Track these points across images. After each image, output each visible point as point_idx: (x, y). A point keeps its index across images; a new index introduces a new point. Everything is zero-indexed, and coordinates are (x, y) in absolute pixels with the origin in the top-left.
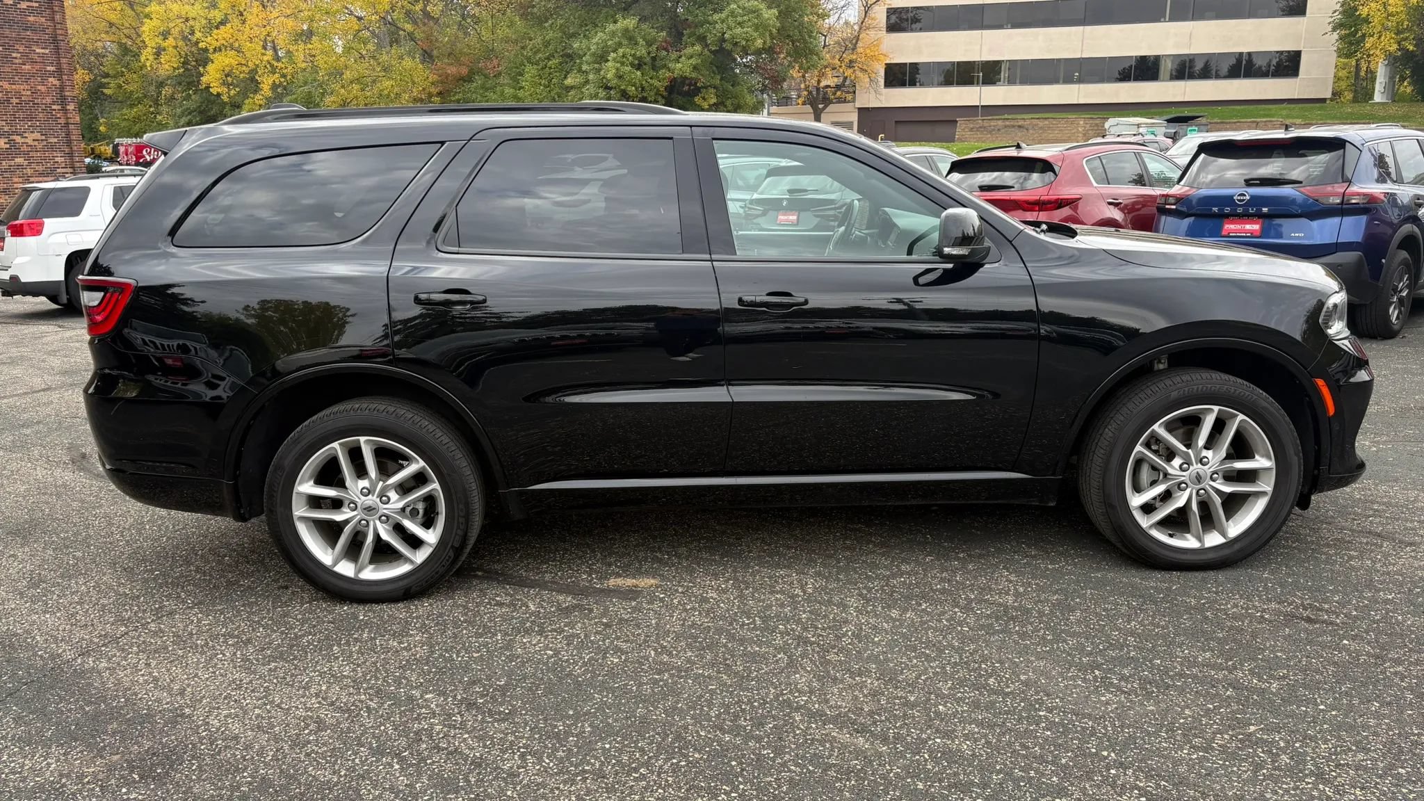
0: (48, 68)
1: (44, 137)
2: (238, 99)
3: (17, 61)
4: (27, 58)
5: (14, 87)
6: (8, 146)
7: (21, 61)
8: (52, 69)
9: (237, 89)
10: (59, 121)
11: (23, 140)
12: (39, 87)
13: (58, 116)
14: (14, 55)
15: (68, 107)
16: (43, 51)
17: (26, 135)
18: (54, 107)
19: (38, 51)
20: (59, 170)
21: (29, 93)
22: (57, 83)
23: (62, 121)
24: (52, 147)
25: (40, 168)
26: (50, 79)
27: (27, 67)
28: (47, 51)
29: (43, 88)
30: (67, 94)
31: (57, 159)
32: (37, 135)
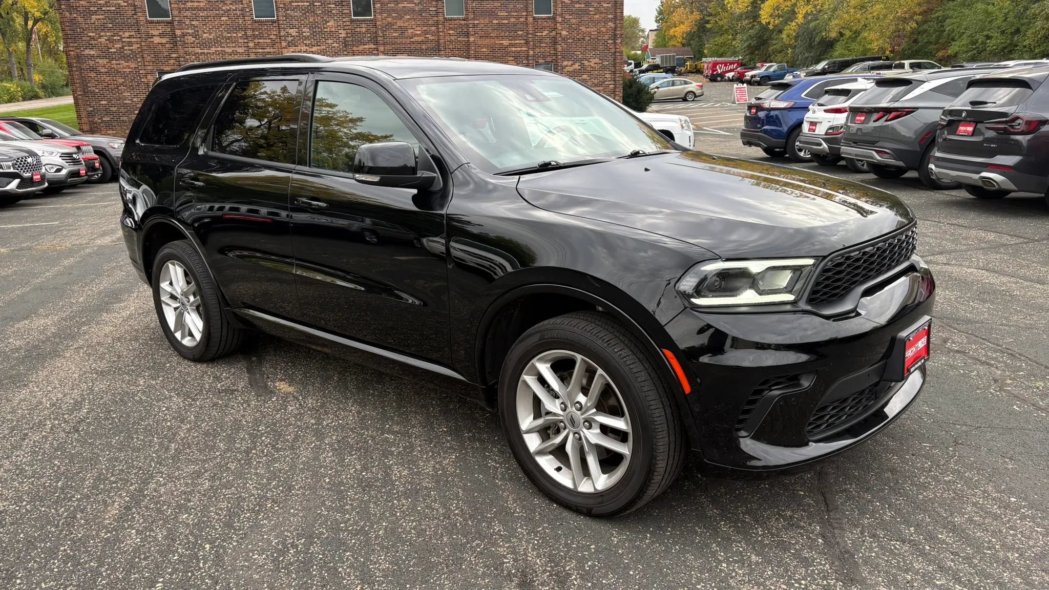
0: (609, 16)
1: (600, 62)
2: (781, 27)
3: (591, 13)
4: (598, 11)
5: (588, 29)
6: (580, 67)
7: (594, 13)
8: (612, 16)
9: (781, 19)
10: (611, 50)
11: (589, 64)
12: (602, 29)
13: (611, 47)
14: (591, 9)
15: (617, 41)
16: (607, 5)
17: (591, 60)
18: (609, 42)
19: (604, 5)
20: (606, 83)
21: (596, 33)
22: (613, 25)
23: (613, 50)
24: (604, 68)
25: (596, 81)
26: (610, 24)
27: (597, 16)
28: (610, 5)
29: (604, 30)
30: (618, 32)
31: (606, 76)
32: (597, 60)
